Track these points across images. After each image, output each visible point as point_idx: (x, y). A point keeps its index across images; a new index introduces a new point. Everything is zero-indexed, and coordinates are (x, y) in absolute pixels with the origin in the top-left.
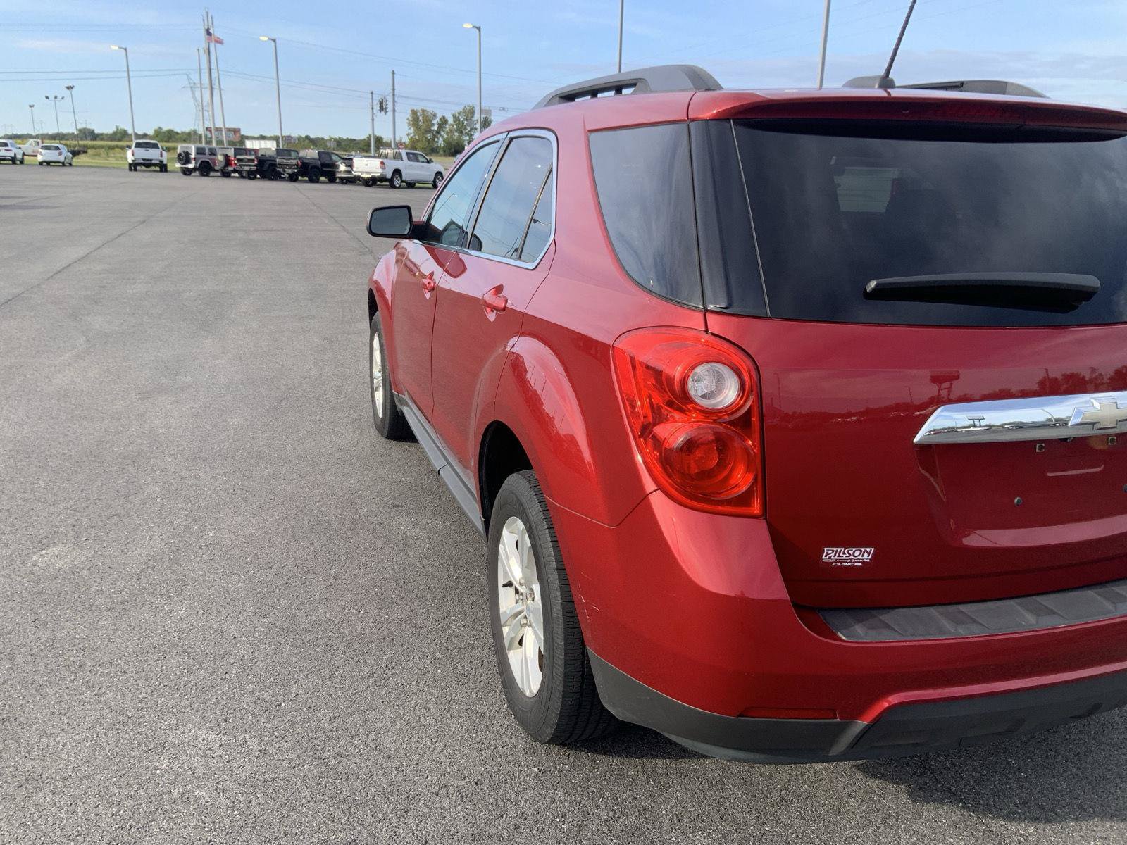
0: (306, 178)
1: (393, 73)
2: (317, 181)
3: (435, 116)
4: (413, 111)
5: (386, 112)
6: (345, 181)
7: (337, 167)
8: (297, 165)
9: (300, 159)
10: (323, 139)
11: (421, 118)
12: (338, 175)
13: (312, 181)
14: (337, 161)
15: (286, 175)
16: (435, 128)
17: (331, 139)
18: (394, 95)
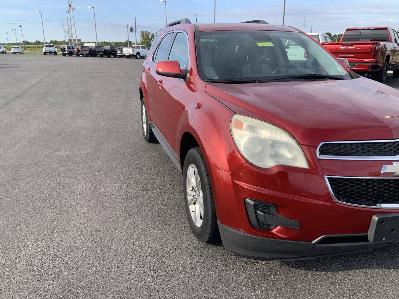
0: (106, 56)
1: (135, 18)
2: (110, 57)
3: (150, 33)
4: (142, 32)
5: (133, 32)
6: (120, 57)
7: (117, 52)
8: (103, 51)
9: (104, 49)
10: (110, 42)
11: (145, 34)
12: (117, 55)
13: (108, 57)
14: (117, 50)
15: (99, 55)
16: (150, 37)
17: (113, 42)
18: (135, 26)
